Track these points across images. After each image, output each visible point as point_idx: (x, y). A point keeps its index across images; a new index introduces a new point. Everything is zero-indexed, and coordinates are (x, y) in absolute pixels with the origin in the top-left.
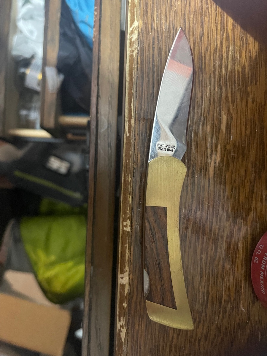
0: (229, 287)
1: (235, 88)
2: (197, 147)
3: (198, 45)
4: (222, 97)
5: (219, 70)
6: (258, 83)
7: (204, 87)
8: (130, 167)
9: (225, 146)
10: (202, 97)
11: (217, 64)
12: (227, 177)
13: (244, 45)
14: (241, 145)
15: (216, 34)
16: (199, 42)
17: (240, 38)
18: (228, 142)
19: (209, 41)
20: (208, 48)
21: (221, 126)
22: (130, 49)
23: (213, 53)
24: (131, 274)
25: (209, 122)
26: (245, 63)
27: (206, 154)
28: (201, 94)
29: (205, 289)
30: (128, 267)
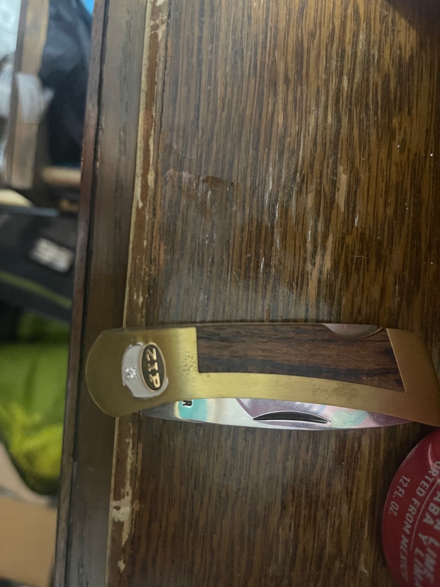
0: (338, 527)
1: (368, 120)
2: (284, 238)
3: (295, 23)
4: (341, 136)
5: (337, 81)
6: (414, 111)
7: (304, 113)
8: (143, 273)
9: (343, 238)
10: (298, 134)
11: (333, 67)
12: (344, 301)
13: (388, 31)
14: (374, 237)
15: (332, 5)
16: (297, 17)
17: (380, 19)
18: (348, 231)
19: (319, 17)
20: (316, 33)
21: (336, 197)
22: (152, 23)
23: (325, 43)
24: (137, 501)
25: (313, 188)
26: (389, 69)
27: (302, 252)
28: (297, 126)
29: (290, 530)
30: (131, 485)
